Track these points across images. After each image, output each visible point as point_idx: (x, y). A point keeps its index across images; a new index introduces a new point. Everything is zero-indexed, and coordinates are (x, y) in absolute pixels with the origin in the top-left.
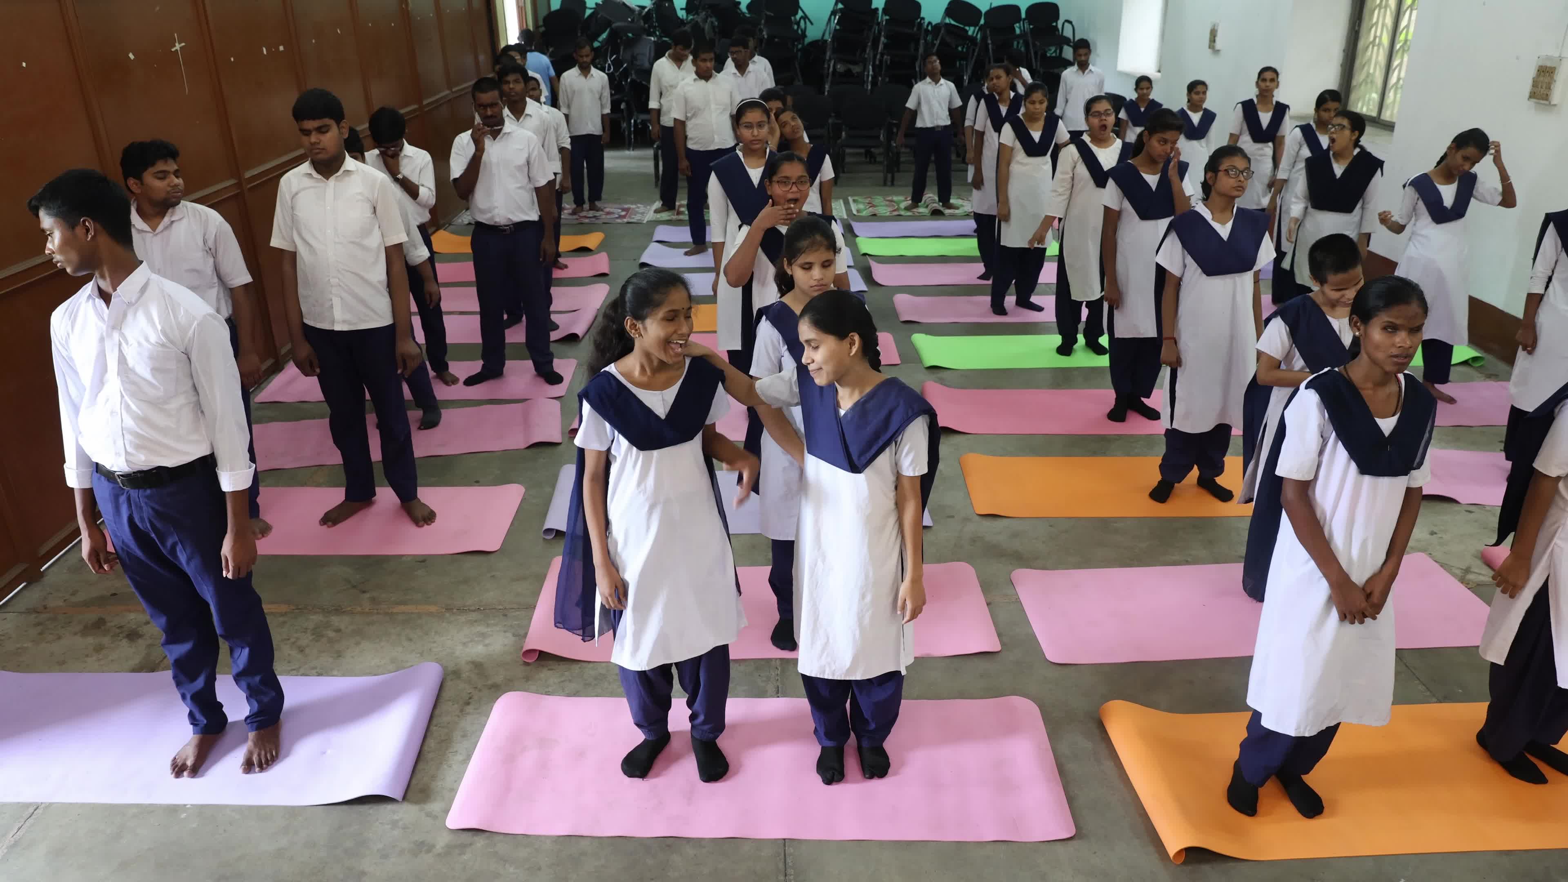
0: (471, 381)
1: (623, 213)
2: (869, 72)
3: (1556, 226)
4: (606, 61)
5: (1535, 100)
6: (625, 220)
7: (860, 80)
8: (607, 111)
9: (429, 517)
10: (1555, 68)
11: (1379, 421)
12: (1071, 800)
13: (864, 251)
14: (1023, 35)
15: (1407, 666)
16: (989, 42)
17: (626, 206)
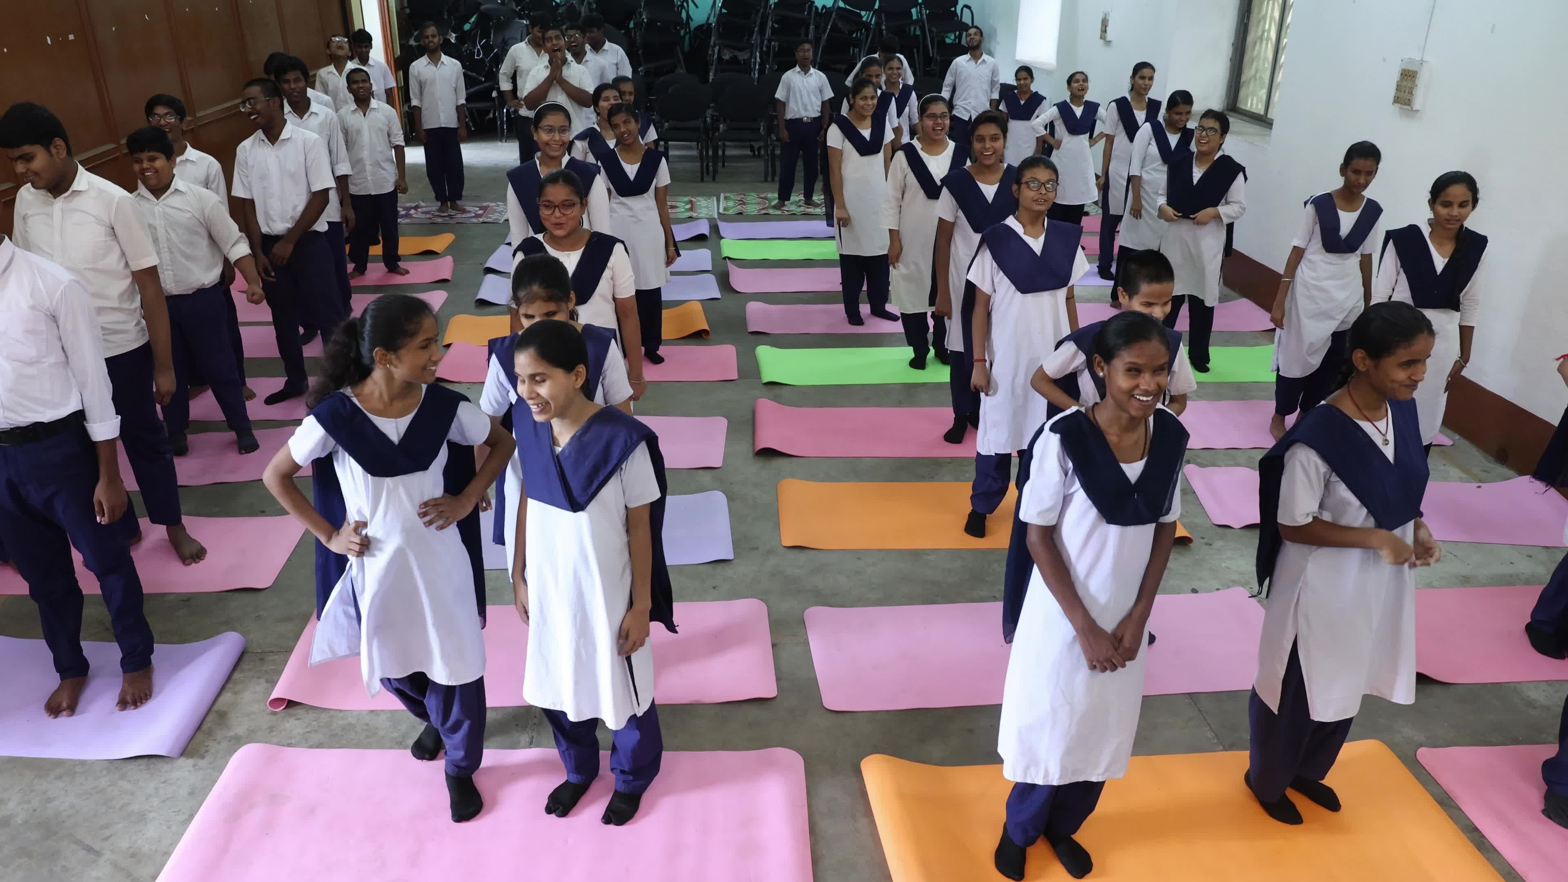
0: (271, 400)
1: (481, 212)
2: (756, 58)
3: (1395, 244)
4: (475, 46)
5: (1399, 105)
6: (481, 220)
7: (746, 68)
8: (462, 101)
9: (199, 554)
10: (1416, 72)
11: (1124, 466)
12: (815, 861)
13: (725, 254)
14: (919, 21)
15: (1200, 710)
16: (884, 27)
17: (485, 204)
